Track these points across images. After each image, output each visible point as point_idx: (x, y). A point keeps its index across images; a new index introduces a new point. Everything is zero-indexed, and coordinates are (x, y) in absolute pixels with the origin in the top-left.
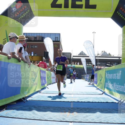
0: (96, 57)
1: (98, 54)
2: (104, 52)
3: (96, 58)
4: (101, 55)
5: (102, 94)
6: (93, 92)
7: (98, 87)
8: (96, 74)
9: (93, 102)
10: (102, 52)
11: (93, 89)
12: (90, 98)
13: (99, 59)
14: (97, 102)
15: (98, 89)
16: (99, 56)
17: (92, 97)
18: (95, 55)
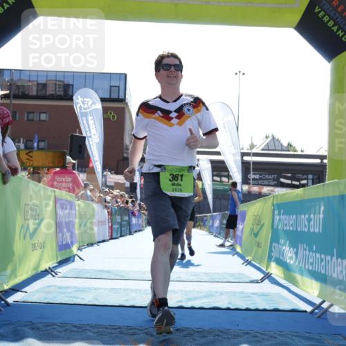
0: (243, 154)
1: (252, 146)
2: (273, 138)
3: (246, 158)
4: (262, 147)
5: (262, 280)
6: (232, 275)
7: (249, 258)
8: (244, 214)
9: (228, 309)
10: (267, 137)
11: (233, 264)
12: (222, 294)
13: (255, 163)
14: (244, 307)
15: (249, 263)
16: (254, 151)
17: (227, 293)
18: (242, 149)
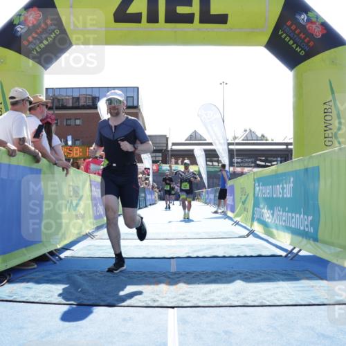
0: (229, 144)
1: (235, 138)
2: (251, 131)
3: (231, 147)
4: (242, 138)
5: (248, 235)
6: (225, 233)
7: (238, 219)
8: (232, 187)
9: (224, 257)
10: (245, 131)
11: (225, 226)
12: (218, 246)
13: (237, 150)
14: (236, 255)
15: (237, 223)
16: (237, 141)
17: (222, 245)
18: (227, 140)
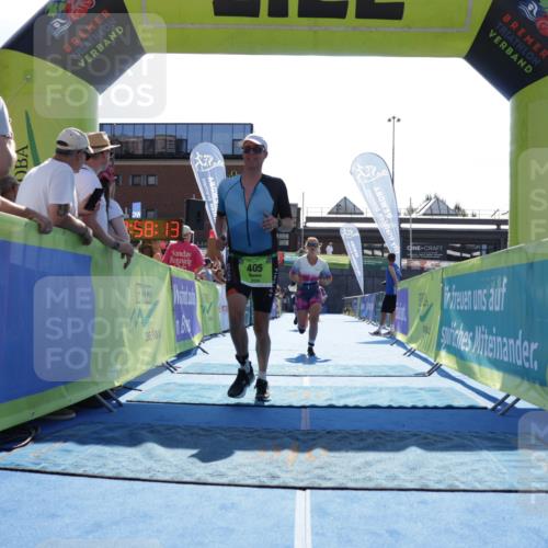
0: (402, 221)
1: (411, 211)
2: (438, 199)
3: (404, 226)
4: (423, 211)
5: (430, 373)
6: (392, 368)
7: (413, 346)
8: (405, 292)
9: (390, 407)
10: (428, 199)
11: (392, 355)
12: (381, 390)
13: (415, 231)
14: (409, 404)
15: (412, 353)
16: (414, 216)
17: (387, 388)
18: (399, 214)
